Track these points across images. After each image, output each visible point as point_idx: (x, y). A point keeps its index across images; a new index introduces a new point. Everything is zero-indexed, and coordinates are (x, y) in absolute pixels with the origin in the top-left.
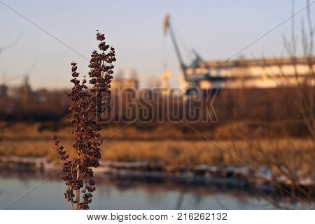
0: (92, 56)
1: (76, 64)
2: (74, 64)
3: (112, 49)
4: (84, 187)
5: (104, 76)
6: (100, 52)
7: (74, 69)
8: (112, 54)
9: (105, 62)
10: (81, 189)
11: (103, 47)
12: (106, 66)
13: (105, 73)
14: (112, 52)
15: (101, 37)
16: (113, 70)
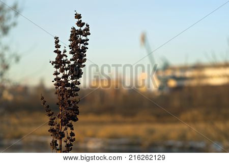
0: (72, 32)
1: (58, 38)
2: (57, 38)
3: (87, 26)
4: (66, 137)
5: (81, 47)
6: (77, 28)
7: (57, 42)
8: (87, 29)
9: (82, 36)
10: (63, 139)
11: (80, 24)
12: (82, 39)
13: (82, 45)
14: (87, 28)
15: (78, 16)
16: (88, 42)
